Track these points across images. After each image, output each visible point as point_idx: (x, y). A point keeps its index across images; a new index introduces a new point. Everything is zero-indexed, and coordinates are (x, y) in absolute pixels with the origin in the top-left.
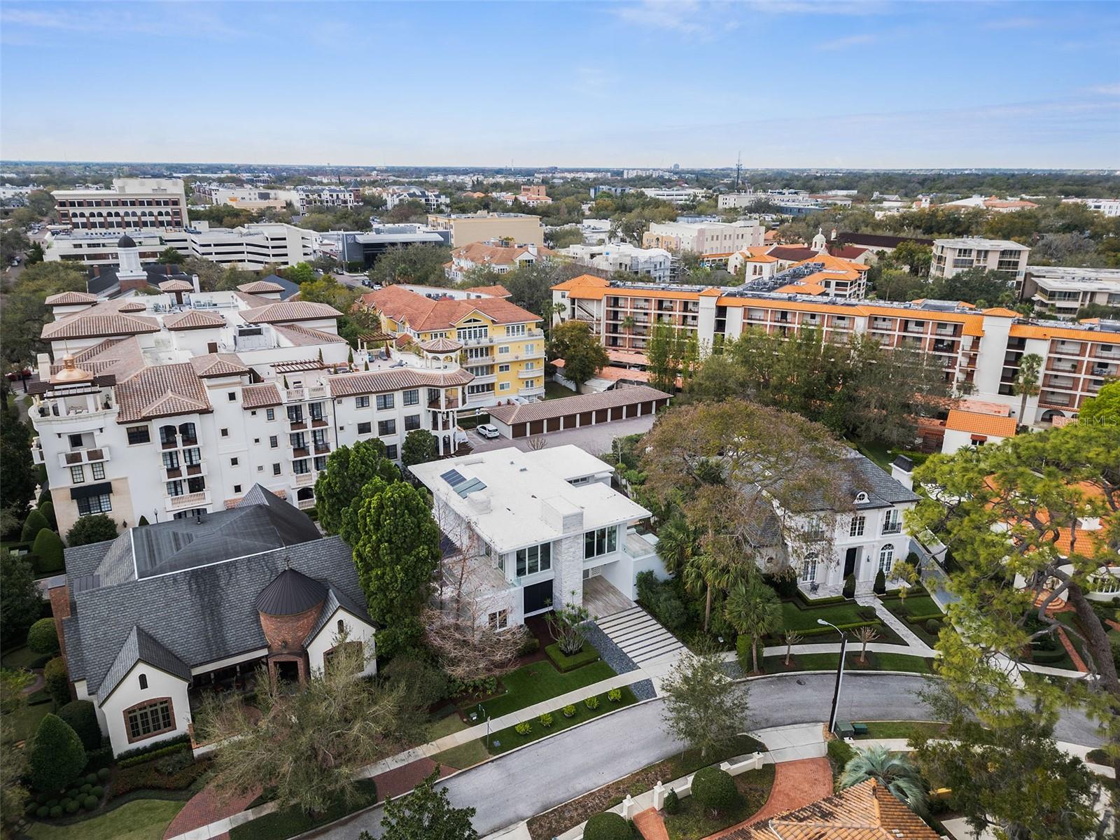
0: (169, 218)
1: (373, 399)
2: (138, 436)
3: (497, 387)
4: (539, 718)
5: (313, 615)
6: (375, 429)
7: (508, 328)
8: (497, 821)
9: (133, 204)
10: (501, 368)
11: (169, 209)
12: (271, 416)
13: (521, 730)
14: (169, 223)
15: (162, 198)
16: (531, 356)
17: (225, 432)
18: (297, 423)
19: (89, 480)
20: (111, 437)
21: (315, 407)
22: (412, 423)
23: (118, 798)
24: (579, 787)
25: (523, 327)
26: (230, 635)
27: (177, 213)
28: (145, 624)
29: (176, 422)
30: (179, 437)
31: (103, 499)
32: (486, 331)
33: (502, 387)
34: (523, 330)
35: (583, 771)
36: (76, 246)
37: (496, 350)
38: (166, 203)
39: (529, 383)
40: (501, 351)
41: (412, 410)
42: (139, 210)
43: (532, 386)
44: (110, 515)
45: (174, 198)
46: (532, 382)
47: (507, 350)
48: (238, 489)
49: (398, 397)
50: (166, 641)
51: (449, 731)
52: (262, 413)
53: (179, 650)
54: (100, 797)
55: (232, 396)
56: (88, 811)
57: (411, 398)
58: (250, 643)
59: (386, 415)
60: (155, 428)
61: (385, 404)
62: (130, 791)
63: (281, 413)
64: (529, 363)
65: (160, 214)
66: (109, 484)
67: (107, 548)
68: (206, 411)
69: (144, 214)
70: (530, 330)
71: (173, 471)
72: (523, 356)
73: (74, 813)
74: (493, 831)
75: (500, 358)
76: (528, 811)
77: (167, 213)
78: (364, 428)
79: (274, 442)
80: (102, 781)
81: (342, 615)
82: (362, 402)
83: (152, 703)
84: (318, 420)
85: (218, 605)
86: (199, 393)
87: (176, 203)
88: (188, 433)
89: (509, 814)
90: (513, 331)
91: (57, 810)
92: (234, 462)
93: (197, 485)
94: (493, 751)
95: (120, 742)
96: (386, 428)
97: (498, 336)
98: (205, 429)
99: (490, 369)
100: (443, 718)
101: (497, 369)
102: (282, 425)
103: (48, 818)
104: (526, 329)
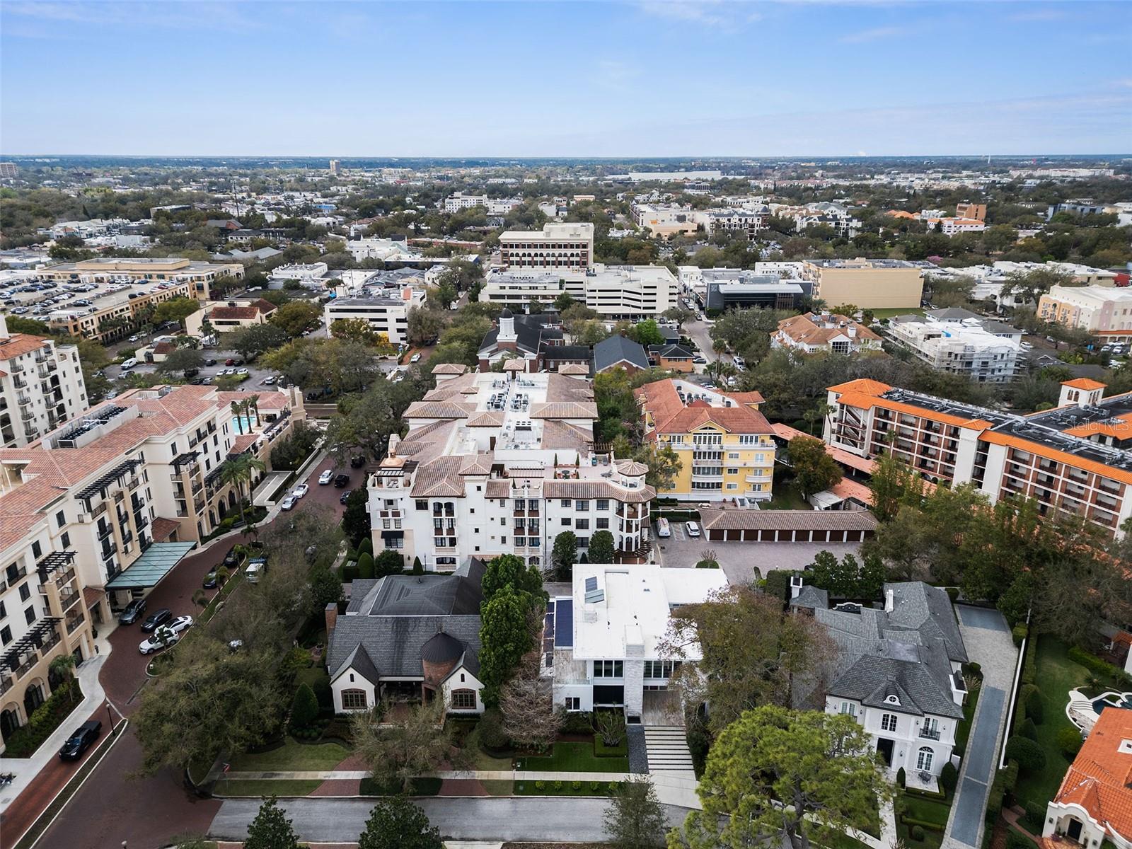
0: (578, 259)
1: (573, 502)
2: (421, 506)
3: (725, 486)
4: (553, 782)
5: (448, 666)
6: (573, 523)
7: (742, 437)
8: (489, 835)
9: (554, 247)
10: (730, 471)
11: (579, 251)
12: (502, 505)
13: (537, 785)
14: (578, 263)
15: (575, 242)
16: (759, 464)
17: (472, 511)
18: (519, 512)
19: (392, 528)
20: (406, 504)
21: (533, 503)
22: (602, 523)
23: (327, 738)
24: (548, 837)
25: (757, 437)
26: (406, 662)
27: (585, 255)
28: (365, 643)
29: (443, 501)
30: (444, 510)
31: (399, 540)
32: (720, 438)
33: (729, 486)
34: (756, 441)
35: (558, 828)
36: (502, 288)
37: (726, 456)
38: (578, 247)
39: (757, 487)
40: (731, 456)
41: (603, 514)
42: (557, 252)
43: (759, 490)
44: (400, 551)
45: (584, 242)
46: (759, 486)
47: (737, 456)
48: (477, 549)
49: (593, 504)
50: (372, 657)
51: (500, 769)
52: (497, 502)
53: (377, 664)
54: (320, 734)
55: (479, 488)
56: (313, 740)
57: (602, 504)
58: (414, 671)
59: (582, 515)
60: (431, 502)
61: (583, 506)
62: (331, 737)
63: (510, 505)
64: (758, 471)
65: (572, 255)
66: (402, 532)
67: (374, 584)
68: (462, 497)
69: (560, 255)
70: (763, 441)
71: (438, 530)
72: (752, 463)
73: (306, 739)
74: (484, 840)
75: (728, 463)
76: (509, 836)
77: (577, 255)
78: (566, 522)
79: (503, 522)
80: (323, 726)
81: (463, 671)
82: (566, 503)
83: (356, 691)
84: (534, 512)
85: (404, 643)
86: (461, 484)
87: (585, 246)
88: (449, 507)
89: (498, 835)
90: (746, 441)
91: (299, 733)
92: (477, 530)
93: (453, 542)
94: (516, 791)
95: (339, 707)
96: (582, 524)
97: (731, 443)
98: (460, 507)
99: (719, 471)
100: (502, 758)
101: (725, 472)
102: (509, 510)
103: (295, 736)
104: (759, 440)
